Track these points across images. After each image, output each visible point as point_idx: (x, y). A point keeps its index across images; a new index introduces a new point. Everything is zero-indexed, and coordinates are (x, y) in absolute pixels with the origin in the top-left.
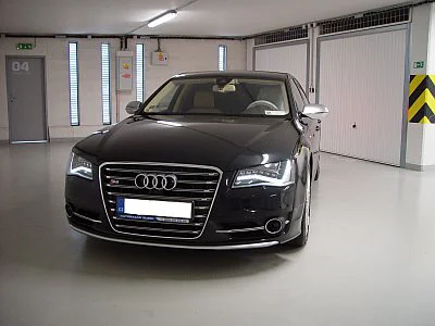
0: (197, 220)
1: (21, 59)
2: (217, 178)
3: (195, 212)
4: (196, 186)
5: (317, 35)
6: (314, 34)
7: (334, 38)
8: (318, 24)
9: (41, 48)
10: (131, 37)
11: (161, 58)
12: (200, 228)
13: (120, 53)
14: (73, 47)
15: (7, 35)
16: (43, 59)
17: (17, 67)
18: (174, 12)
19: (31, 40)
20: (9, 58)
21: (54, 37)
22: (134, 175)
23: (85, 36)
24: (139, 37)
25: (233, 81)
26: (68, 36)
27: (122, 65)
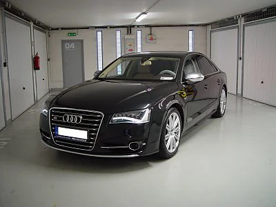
0: (91, 141)
1: (70, 41)
2: (101, 118)
3: (89, 135)
4: (91, 122)
5: (243, 23)
6: (242, 22)
7: (254, 24)
8: (242, 16)
9: (81, 35)
10: (134, 26)
11: (152, 39)
12: (92, 145)
13: (126, 37)
14: (99, 34)
15: (62, 29)
16: (82, 41)
17: (68, 46)
18: (144, 13)
19: (75, 31)
20: (63, 42)
21: (88, 28)
22: (63, 114)
23: (106, 27)
24: (138, 26)
25: (151, 59)
26: (96, 27)
27: (128, 44)
